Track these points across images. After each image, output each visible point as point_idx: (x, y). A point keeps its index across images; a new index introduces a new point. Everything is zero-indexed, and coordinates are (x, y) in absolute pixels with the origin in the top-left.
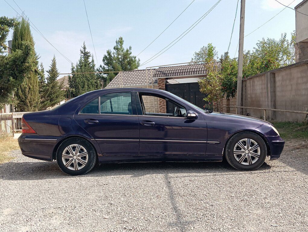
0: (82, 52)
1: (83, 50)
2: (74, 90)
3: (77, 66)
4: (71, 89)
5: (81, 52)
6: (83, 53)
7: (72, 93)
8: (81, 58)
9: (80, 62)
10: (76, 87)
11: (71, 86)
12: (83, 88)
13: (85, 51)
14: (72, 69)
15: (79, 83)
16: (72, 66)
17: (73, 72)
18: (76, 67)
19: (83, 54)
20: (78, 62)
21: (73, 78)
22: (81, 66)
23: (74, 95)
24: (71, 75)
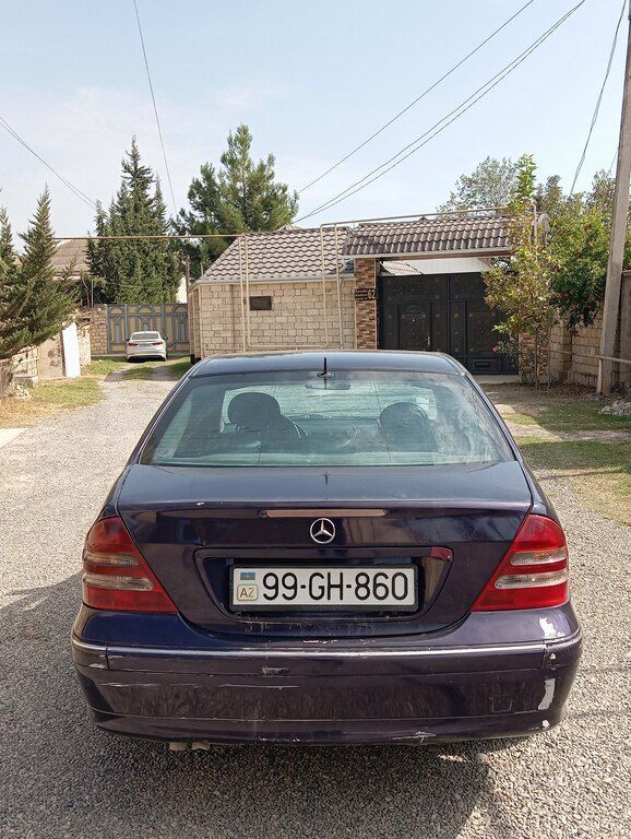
0: (127, 169)
1: (129, 161)
2: (103, 281)
3: (112, 211)
4: (96, 279)
5: (126, 168)
6: (129, 171)
7: (98, 289)
8: (123, 185)
9: (122, 199)
10: (109, 272)
11: (95, 270)
12: (129, 275)
13: (135, 164)
14: (99, 220)
15: (118, 262)
16: (99, 211)
17: (101, 228)
18: (109, 214)
19: (129, 175)
20: (116, 199)
21: (100, 245)
22: (124, 211)
23: (105, 298)
24: (95, 235)
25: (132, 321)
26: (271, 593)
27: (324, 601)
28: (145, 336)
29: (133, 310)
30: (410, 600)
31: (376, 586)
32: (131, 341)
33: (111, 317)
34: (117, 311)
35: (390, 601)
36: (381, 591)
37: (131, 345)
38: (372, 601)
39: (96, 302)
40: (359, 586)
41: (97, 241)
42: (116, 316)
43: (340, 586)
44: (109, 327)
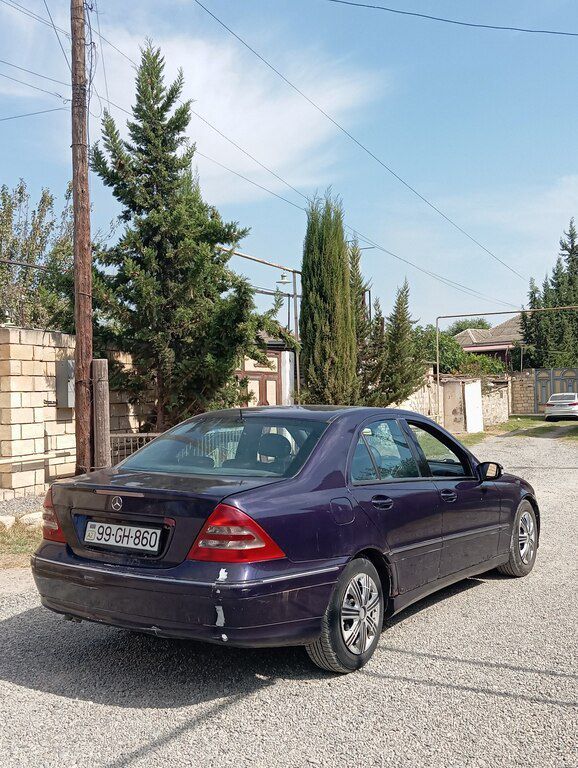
0: (565, 247)
1: (567, 240)
2: (532, 348)
3: (546, 286)
4: (526, 347)
5: (563, 246)
6: (566, 249)
7: (527, 356)
8: (559, 262)
9: (558, 274)
10: (540, 342)
11: (527, 338)
12: (558, 342)
13: (572, 242)
14: (532, 295)
15: (547, 331)
16: (531, 287)
17: (534, 302)
18: (541, 289)
19: (566, 252)
20: (551, 275)
21: (532, 317)
22: (558, 285)
23: (535, 363)
24: (527, 308)
25: (558, 383)
26: (100, 537)
27: (120, 544)
28: (562, 398)
29: (558, 373)
30: (156, 549)
31: (143, 538)
32: (549, 402)
33: (538, 379)
34: (543, 374)
35: (148, 548)
36: (145, 542)
37: (548, 405)
38: (140, 547)
39: (525, 367)
40: (136, 537)
41: (530, 314)
42: (543, 379)
43: (128, 537)
44: (535, 389)
